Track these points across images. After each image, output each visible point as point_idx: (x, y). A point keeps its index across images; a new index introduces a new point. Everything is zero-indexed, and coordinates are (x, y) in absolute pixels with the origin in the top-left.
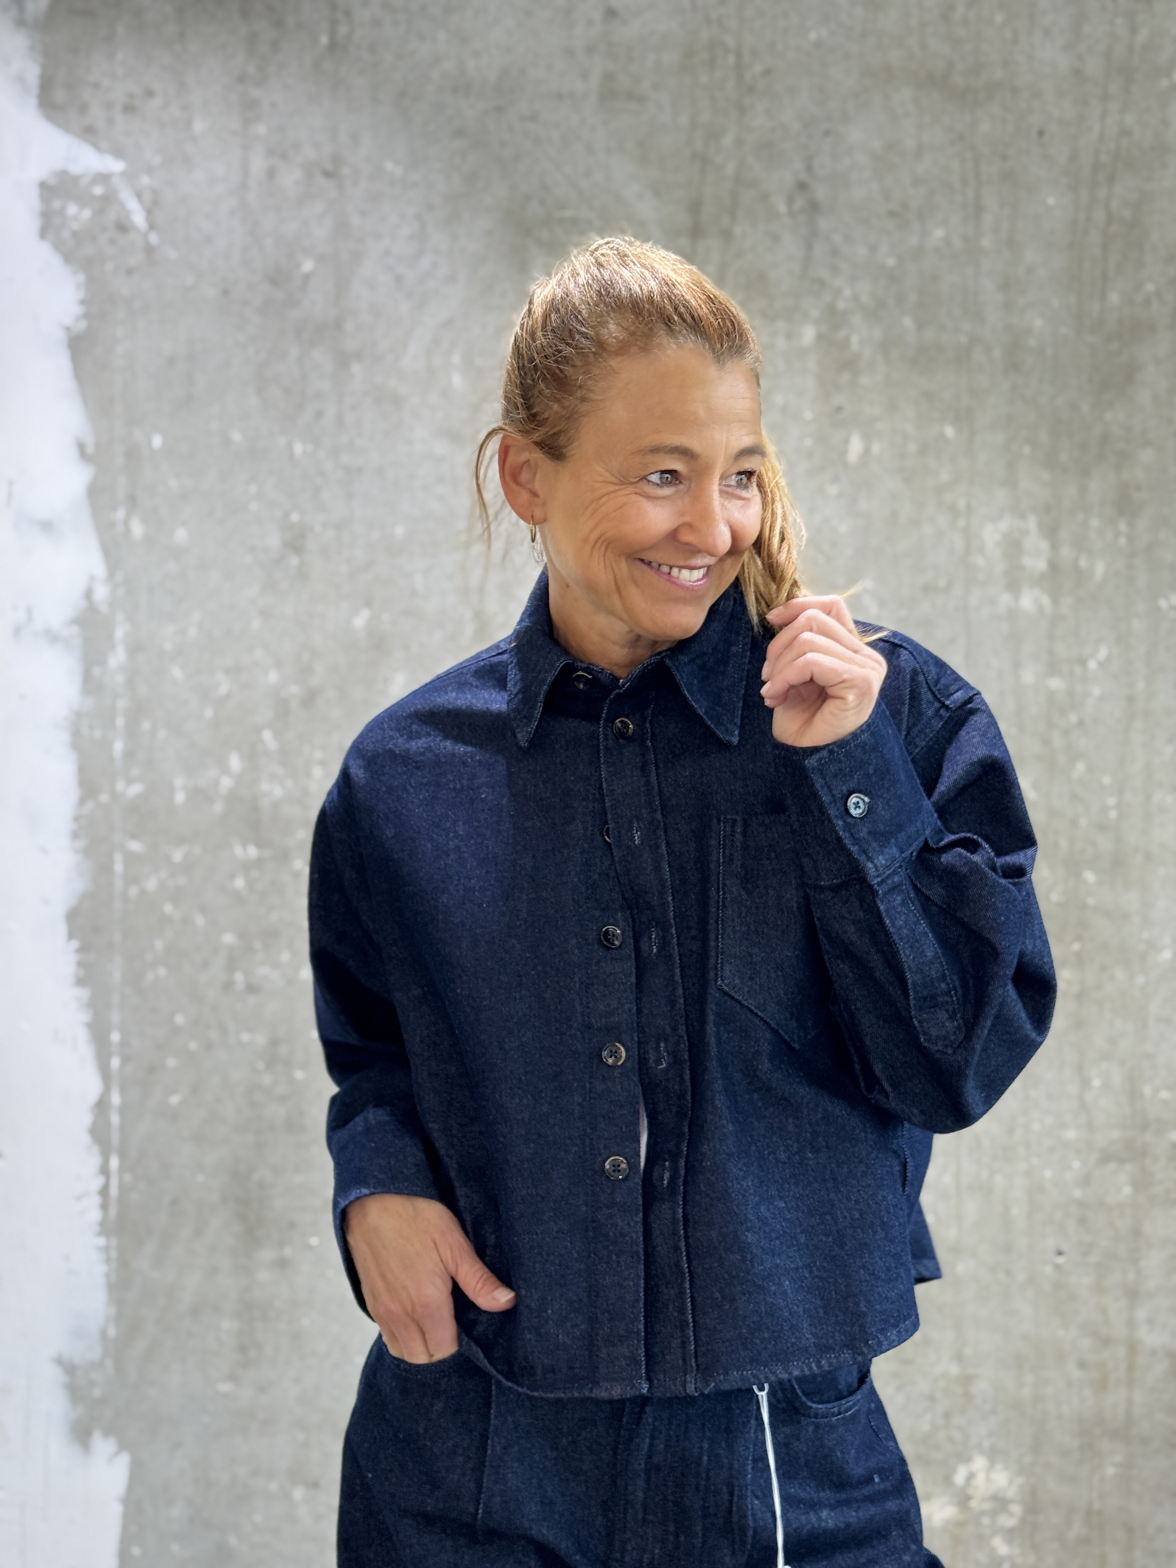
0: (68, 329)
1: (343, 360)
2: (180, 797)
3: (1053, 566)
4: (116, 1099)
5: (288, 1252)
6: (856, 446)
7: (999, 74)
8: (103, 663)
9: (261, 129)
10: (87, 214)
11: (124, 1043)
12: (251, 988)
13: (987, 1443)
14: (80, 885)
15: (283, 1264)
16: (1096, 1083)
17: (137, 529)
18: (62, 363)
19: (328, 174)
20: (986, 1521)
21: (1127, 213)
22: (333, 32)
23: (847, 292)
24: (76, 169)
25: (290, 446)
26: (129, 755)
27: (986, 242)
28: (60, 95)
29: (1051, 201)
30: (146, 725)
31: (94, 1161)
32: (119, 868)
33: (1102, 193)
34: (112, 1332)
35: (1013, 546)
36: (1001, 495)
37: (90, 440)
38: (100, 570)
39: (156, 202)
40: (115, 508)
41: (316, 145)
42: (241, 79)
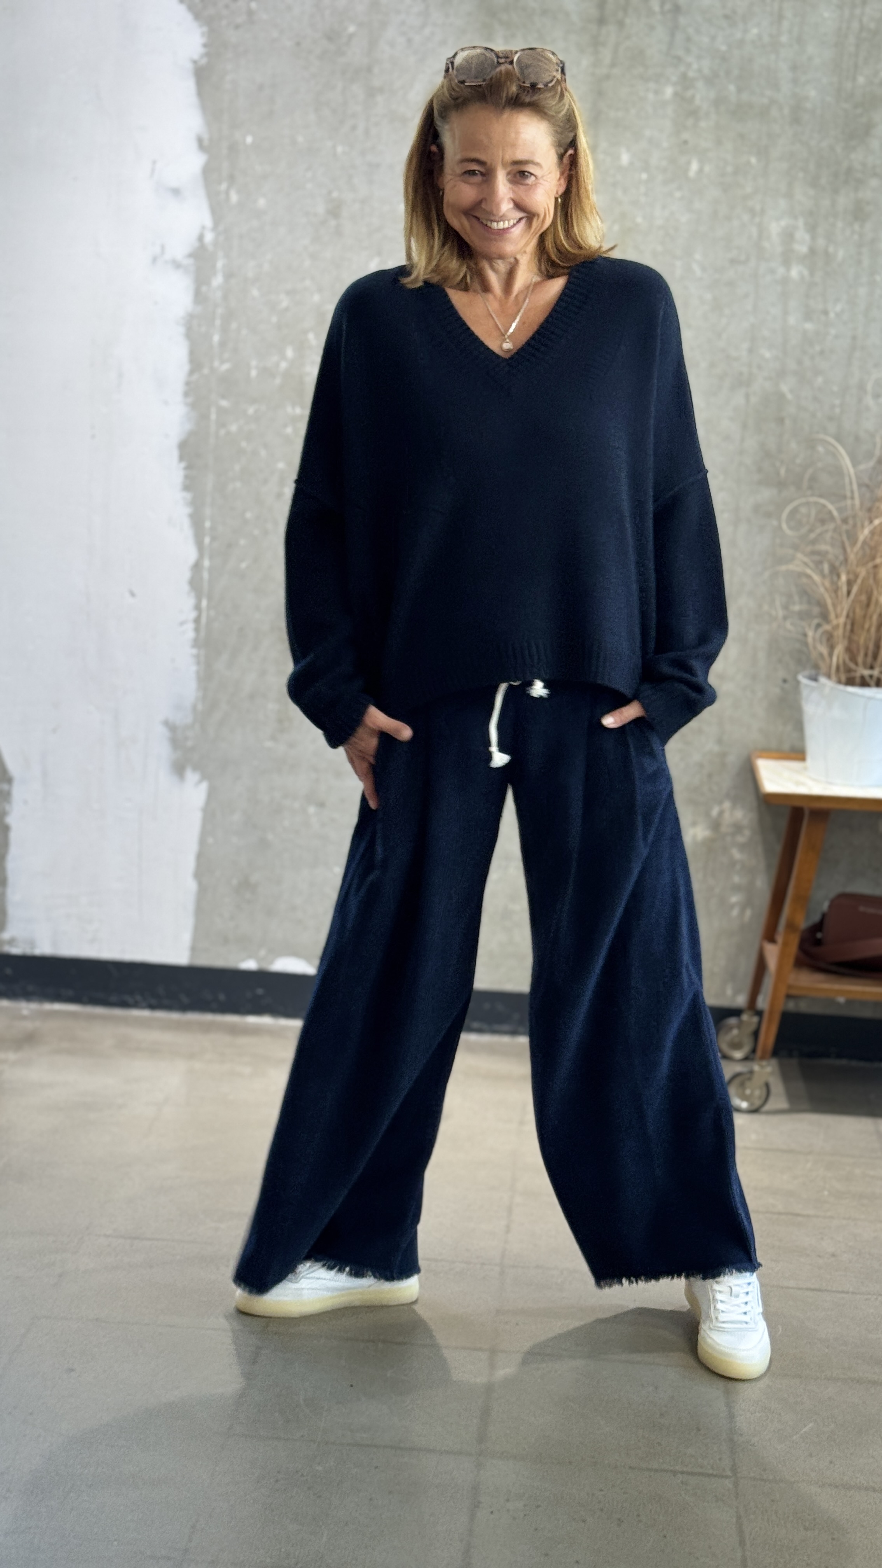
0: (195, 62)
1: (371, 93)
2: (254, 373)
3: (812, 251)
4: (206, 563)
6: (694, 166)
8: (208, 283)
11: (213, 528)
13: (732, 792)
14: (188, 427)
18: (190, 85)
20: (729, 839)
21: (872, 25)
23: (695, 66)
25: (334, 147)
26: (223, 344)
27: (784, 39)
29: (826, 15)
30: (234, 326)
31: (191, 601)
32: (213, 417)
33: (858, 11)
34: (200, 707)
35: (788, 236)
36: (783, 203)
37: (206, 137)
38: (209, 223)
40: (220, 182)
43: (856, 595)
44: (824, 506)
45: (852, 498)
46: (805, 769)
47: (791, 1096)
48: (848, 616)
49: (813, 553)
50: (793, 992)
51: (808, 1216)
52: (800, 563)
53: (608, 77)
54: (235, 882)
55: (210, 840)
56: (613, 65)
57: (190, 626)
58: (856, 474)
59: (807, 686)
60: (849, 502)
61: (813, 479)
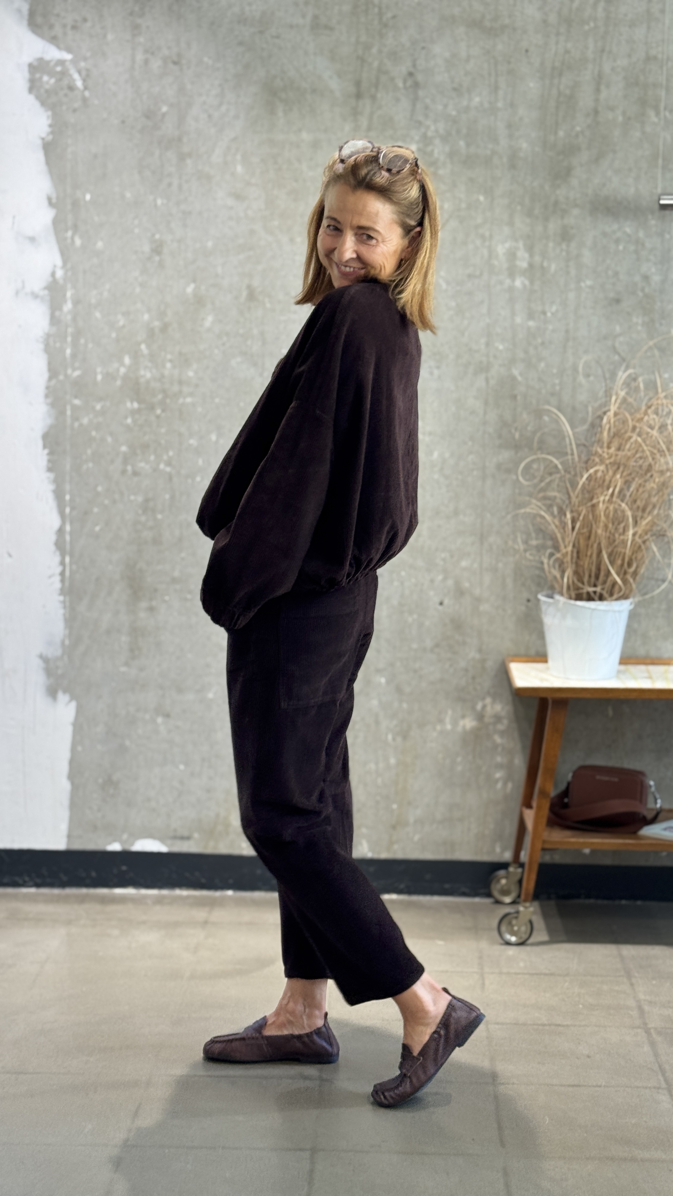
0: (43, 139)
1: (182, 158)
2: (99, 377)
3: (531, 266)
4: (68, 528)
5: (154, 603)
7: (507, 21)
8: (61, 309)
9: (142, 40)
10: (53, 81)
11: (71, 500)
12: (135, 473)
14: (49, 421)
15: (151, 609)
17: (78, 242)
18: (40, 156)
19: (175, 63)
20: (491, 727)
21: (568, 92)
23: (433, 128)
24: (47, 57)
25: (155, 200)
26: (74, 356)
27: (500, 105)
28: (39, 20)
29: (531, 85)
30: (82, 341)
31: (57, 559)
32: (69, 413)
33: (556, 81)
34: (67, 642)
35: (512, 255)
36: (506, 230)
37: (54, 196)
38: (59, 262)
39: (88, 76)
40: (66, 231)
41: (169, 48)
42: (131, 14)
43: (579, 529)
44: (551, 462)
45: (572, 454)
46: (548, 669)
47: (551, 931)
48: (574, 546)
49: (545, 498)
50: (547, 846)
51: (567, 1026)
52: (534, 507)
54: (100, 781)
55: (79, 748)
57: (58, 578)
58: (574, 434)
59: (545, 602)
60: (570, 457)
61: (541, 442)
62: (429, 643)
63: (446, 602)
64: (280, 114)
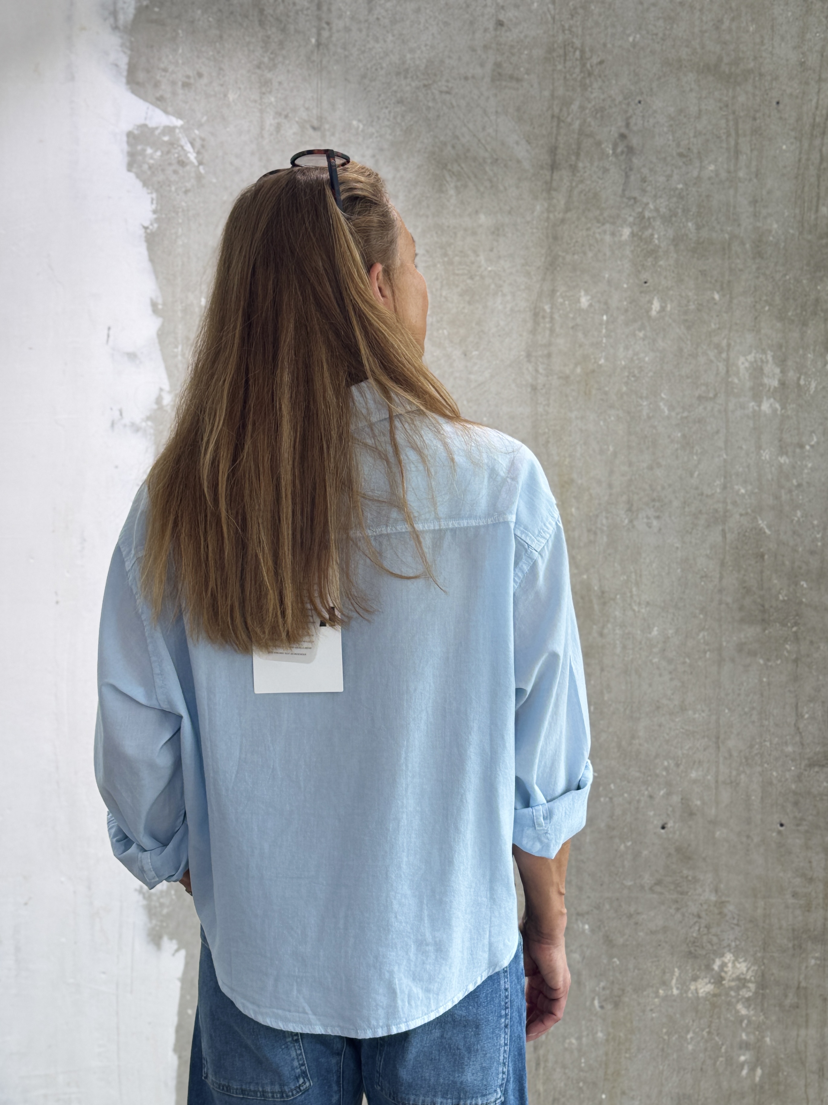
0: (146, 228)
3: (783, 384)
6: (656, 305)
7: (752, 65)
9: (272, 99)
10: (159, 153)
13: (733, 944)
16: (806, 716)
18: (142, 249)
19: (314, 128)
20: (733, 993)
22: (319, 35)
23: (651, 206)
24: (152, 124)
27: (741, 174)
28: (141, 76)
29: (784, 147)
33: (817, 142)
35: (757, 371)
36: (750, 338)
37: (160, 301)
38: (166, 387)
39: (203, 146)
40: (176, 347)
41: (307, 109)
42: (259, 67)
53: (563, 221)
56: (567, 210)
62: (647, 880)
63: (670, 825)
64: (452, 192)
